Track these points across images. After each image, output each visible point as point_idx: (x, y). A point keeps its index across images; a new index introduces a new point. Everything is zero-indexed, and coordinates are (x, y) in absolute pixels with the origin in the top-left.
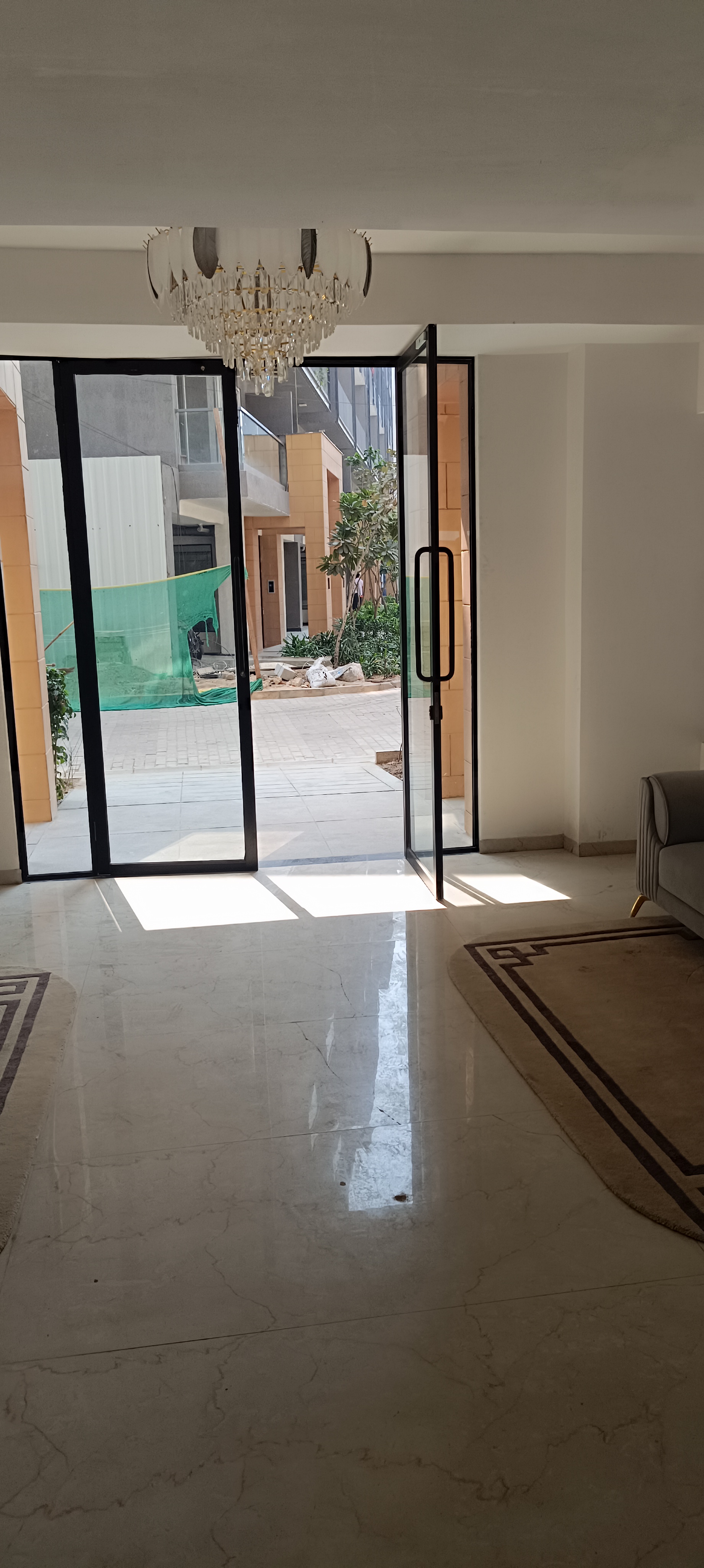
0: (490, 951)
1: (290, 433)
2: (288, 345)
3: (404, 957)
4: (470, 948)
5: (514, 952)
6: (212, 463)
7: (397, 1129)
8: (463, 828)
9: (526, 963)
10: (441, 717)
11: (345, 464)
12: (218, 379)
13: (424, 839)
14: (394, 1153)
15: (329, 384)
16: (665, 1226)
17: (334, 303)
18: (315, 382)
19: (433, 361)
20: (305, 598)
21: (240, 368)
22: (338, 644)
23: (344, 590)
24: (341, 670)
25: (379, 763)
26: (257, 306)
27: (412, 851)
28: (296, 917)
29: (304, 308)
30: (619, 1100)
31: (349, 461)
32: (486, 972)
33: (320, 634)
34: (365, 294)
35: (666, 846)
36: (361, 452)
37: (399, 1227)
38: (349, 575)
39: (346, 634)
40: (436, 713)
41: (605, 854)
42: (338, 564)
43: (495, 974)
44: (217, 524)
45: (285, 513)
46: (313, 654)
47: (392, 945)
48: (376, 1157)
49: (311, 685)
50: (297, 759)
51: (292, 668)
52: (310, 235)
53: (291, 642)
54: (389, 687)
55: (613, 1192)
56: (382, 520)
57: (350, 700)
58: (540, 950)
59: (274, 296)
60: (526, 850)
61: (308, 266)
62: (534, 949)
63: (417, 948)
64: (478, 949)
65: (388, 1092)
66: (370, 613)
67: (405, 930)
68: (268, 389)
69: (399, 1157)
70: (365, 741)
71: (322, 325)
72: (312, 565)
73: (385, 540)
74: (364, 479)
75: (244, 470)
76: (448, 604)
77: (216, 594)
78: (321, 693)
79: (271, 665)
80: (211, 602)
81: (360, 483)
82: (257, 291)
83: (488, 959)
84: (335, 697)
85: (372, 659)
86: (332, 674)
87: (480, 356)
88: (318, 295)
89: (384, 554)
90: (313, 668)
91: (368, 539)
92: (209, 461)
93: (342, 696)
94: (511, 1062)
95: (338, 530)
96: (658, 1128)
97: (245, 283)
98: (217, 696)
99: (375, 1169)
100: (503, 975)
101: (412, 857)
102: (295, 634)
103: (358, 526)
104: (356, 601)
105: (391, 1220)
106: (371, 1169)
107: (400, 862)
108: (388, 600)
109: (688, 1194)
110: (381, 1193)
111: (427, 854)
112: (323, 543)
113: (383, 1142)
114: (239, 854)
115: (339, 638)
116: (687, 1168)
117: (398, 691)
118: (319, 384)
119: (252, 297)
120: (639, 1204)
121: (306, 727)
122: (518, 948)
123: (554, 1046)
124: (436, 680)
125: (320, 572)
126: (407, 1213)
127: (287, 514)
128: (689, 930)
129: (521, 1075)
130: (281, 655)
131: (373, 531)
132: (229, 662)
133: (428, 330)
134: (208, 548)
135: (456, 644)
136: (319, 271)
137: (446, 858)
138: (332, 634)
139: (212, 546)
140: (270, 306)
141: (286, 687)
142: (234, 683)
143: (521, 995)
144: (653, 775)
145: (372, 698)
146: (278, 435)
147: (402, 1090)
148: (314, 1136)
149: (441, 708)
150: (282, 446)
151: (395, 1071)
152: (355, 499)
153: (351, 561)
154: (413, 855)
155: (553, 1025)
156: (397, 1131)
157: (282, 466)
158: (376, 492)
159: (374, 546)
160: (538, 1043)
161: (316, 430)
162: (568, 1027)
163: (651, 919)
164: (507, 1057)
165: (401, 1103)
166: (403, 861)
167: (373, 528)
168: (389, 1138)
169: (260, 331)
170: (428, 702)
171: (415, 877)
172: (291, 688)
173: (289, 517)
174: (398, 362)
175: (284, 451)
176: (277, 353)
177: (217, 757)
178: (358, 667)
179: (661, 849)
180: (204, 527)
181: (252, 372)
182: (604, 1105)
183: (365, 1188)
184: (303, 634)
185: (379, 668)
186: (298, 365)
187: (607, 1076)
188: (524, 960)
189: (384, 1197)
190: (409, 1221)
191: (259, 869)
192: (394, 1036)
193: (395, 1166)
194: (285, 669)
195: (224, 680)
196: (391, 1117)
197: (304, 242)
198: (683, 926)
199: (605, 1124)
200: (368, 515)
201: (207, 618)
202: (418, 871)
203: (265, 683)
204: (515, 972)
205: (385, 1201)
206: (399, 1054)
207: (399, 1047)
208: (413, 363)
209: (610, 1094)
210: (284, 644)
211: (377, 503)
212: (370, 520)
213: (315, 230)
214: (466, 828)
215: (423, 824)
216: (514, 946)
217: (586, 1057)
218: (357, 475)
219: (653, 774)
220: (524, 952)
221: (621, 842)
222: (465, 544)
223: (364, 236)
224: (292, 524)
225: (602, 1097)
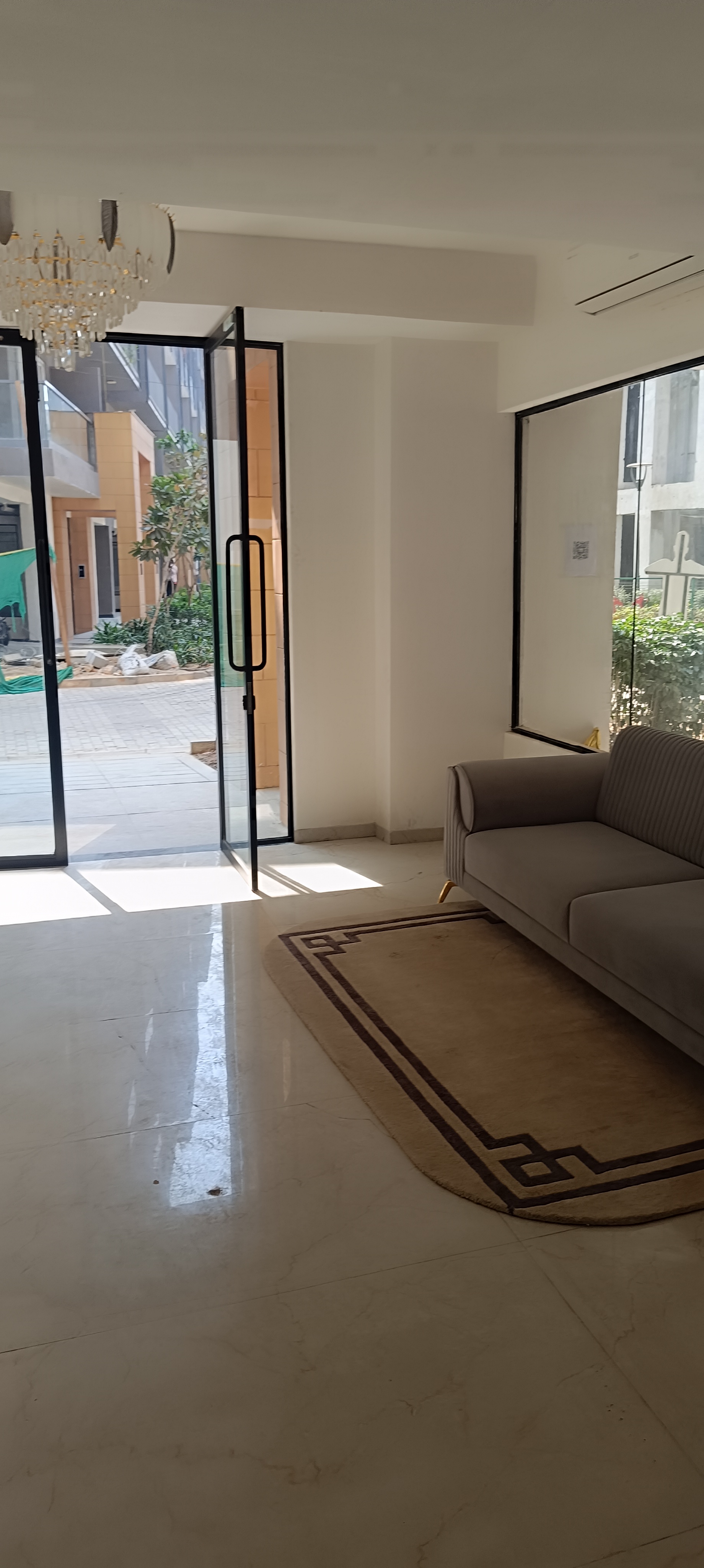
0: (304, 940)
1: (98, 411)
2: (89, 318)
3: (221, 950)
4: (285, 937)
5: (328, 940)
6: (14, 439)
7: (212, 1123)
8: (278, 818)
9: (339, 951)
10: (254, 707)
11: (157, 447)
12: (19, 349)
13: (238, 829)
14: (209, 1147)
15: (138, 362)
16: (468, 1199)
17: (137, 278)
18: (124, 358)
19: (241, 344)
20: (117, 583)
21: (38, 340)
22: (151, 631)
23: (157, 577)
24: (155, 657)
25: (193, 753)
26: (56, 276)
27: (227, 842)
28: (108, 912)
29: (105, 281)
30: (427, 1081)
31: (162, 444)
32: (300, 961)
33: (132, 621)
34: (169, 269)
35: (471, 833)
36: (172, 435)
37: (214, 1220)
38: (162, 561)
39: (160, 621)
40: (249, 703)
41: (415, 841)
42: (150, 549)
43: (309, 963)
44: (22, 503)
45: (94, 495)
46: (125, 642)
47: (211, 938)
48: (191, 1153)
49: (124, 672)
50: (110, 750)
51: (105, 656)
52: (110, 207)
53: (103, 629)
54: (202, 676)
55: (421, 1170)
56: (194, 506)
57: (164, 688)
58: (353, 937)
59: (73, 266)
60: (340, 839)
61: (109, 237)
62: (347, 937)
63: (233, 940)
64: (292, 939)
65: (203, 1086)
66: (184, 600)
67: (221, 923)
68: (69, 363)
69: (214, 1151)
70: (180, 730)
71: (126, 300)
72: (124, 551)
73: (198, 527)
74: (176, 463)
75: (50, 448)
76: (259, 593)
77: (23, 577)
78: (134, 681)
79: (82, 653)
80: (18, 586)
81: (172, 467)
82: (56, 261)
83: (303, 948)
84: (148, 685)
85: (187, 647)
86: (145, 661)
87: (289, 342)
88: (119, 268)
89: (197, 540)
90: (125, 655)
91: (180, 525)
92: (12, 436)
93: (156, 685)
94: (324, 1050)
95: (150, 515)
96: (464, 1106)
97: (42, 253)
98: (26, 684)
99: (189, 1165)
100: (316, 964)
101: (227, 848)
102: (107, 620)
103: (171, 511)
104: (170, 587)
105: (205, 1215)
106: (185, 1165)
107: (216, 854)
108: (202, 587)
109: (491, 1168)
110: (195, 1188)
111: (242, 845)
112: (135, 528)
113: (198, 1137)
114: (48, 848)
115: (152, 625)
116: (490, 1142)
117: (212, 680)
118: (128, 361)
119: (50, 267)
120: (444, 1180)
121: (118, 717)
122: (331, 936)
123: (366, 1032)
124: (248, 669)
125: (132, 557)
126: (221, 1206)
127: (97, 497)
128: (494, 914)
129: (334, 1063)
130: (92, 642)
131: (186, 516)
132: (37, 649)
133: (235, 312)
134: (13, 529)
135: (267, 633)
136: (121, 244)
137: (260, 849)
138: (146, 621)
139: (17, 526)
140: (69, 277)
141: (98, 675)
142: (41, 671)
143: (334, 984)
144: (459, 765)
145: (187, 686)
146: (86, 412)
147: (218, 1084)
148: (132, 1135)
149: (253, 698)
150: (90, 425)
151: (210, 1065)
152: (167, 484)
153: (164, 547)
154: (228, 846)
155: (366, 1012)
156: (212, 1125)
157: (90, 445)
158: (188, 477)
159: (187, 533)
160: (350, 1030)
161: (126, 410)
162: (379, 1014)
163: (460, 904)
164: (320, 1044)
165: (216, 1096)
166: (219, 853)
167: (186, 514)
168: (204, 1132)
169: (60, 302)
170: (242, 691)
171: (231, 869)
172: (103, 676)
173: (98, 499)
174: (206, 344)
175: (91, 429)
176: (78, 326)
177: (25, 748)
178: (172, 655)
179: (467, 835)
180: (9, 506)
181: (52, 344)
182: (413, 1087)
183: (179, 1185)
184: (116, 621)
185: (194, 656)
186: (100, 340)
187: (416, 1059)
188: (337, 949)
189: (198, 1192)
190: (223, 1215)
191: (69, 864)
192: (208, 1030)
193: (209, 1160)
194: (96, 657)
195: (33, 667)
196: (206, 1111)
197: (105, 213)
198: (489, 910)
199: (414, 1106)
200: (181, 500)
201: (13, 603)
202: (233, 862)
203: (76, 671)
204: (327, 960)
205: (199, 1196)
206: (214, 1047)
207: (213, 1041)
208: (221, 345)
209: (419, 1076)
210: (95, 631)
211: (189, 489)
212: (183, 506)
213: (115, 202)
214: (282, 818)
215: (238, 815)
216: (328, 934)
217: (397, 1042)
218: (169, 458)
219: (459, 763)
220: (337, 940)
221: (429, 830)
222: (276, 533)
223: (168, 212)
224: (103, 507)
225: (411, 1080)
